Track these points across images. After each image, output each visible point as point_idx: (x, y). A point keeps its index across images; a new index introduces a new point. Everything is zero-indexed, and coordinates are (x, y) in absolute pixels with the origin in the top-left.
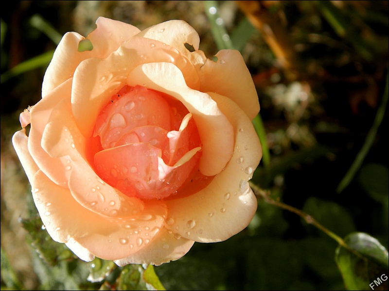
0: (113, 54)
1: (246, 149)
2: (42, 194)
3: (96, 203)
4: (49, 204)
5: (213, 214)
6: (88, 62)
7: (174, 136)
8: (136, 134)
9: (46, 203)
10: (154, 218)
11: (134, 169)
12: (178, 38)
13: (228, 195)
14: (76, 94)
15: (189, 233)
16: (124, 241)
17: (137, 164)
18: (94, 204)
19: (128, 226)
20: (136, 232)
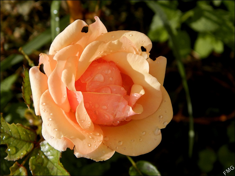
0: (111, 42)
1: (165, 112)
2: (47, 107)
3: (84, 121)
4: (51, 114)
5: (134, 141)
6: (98, 42)
7: (137, 96)
8: (110, 88)
9: (50, 113)
10: (100, 136)
11: (105, 107)
12: (140, 43)
13: (144, 133)
14: (84, 57)
15: (117, 148)
16: (89, 145)
17: (109, 105)
18: (83, 121)
19: (91, 137)
20: (94, 141)
